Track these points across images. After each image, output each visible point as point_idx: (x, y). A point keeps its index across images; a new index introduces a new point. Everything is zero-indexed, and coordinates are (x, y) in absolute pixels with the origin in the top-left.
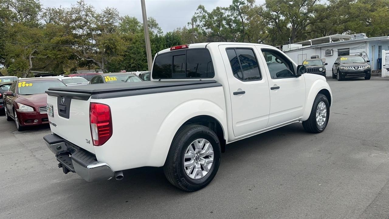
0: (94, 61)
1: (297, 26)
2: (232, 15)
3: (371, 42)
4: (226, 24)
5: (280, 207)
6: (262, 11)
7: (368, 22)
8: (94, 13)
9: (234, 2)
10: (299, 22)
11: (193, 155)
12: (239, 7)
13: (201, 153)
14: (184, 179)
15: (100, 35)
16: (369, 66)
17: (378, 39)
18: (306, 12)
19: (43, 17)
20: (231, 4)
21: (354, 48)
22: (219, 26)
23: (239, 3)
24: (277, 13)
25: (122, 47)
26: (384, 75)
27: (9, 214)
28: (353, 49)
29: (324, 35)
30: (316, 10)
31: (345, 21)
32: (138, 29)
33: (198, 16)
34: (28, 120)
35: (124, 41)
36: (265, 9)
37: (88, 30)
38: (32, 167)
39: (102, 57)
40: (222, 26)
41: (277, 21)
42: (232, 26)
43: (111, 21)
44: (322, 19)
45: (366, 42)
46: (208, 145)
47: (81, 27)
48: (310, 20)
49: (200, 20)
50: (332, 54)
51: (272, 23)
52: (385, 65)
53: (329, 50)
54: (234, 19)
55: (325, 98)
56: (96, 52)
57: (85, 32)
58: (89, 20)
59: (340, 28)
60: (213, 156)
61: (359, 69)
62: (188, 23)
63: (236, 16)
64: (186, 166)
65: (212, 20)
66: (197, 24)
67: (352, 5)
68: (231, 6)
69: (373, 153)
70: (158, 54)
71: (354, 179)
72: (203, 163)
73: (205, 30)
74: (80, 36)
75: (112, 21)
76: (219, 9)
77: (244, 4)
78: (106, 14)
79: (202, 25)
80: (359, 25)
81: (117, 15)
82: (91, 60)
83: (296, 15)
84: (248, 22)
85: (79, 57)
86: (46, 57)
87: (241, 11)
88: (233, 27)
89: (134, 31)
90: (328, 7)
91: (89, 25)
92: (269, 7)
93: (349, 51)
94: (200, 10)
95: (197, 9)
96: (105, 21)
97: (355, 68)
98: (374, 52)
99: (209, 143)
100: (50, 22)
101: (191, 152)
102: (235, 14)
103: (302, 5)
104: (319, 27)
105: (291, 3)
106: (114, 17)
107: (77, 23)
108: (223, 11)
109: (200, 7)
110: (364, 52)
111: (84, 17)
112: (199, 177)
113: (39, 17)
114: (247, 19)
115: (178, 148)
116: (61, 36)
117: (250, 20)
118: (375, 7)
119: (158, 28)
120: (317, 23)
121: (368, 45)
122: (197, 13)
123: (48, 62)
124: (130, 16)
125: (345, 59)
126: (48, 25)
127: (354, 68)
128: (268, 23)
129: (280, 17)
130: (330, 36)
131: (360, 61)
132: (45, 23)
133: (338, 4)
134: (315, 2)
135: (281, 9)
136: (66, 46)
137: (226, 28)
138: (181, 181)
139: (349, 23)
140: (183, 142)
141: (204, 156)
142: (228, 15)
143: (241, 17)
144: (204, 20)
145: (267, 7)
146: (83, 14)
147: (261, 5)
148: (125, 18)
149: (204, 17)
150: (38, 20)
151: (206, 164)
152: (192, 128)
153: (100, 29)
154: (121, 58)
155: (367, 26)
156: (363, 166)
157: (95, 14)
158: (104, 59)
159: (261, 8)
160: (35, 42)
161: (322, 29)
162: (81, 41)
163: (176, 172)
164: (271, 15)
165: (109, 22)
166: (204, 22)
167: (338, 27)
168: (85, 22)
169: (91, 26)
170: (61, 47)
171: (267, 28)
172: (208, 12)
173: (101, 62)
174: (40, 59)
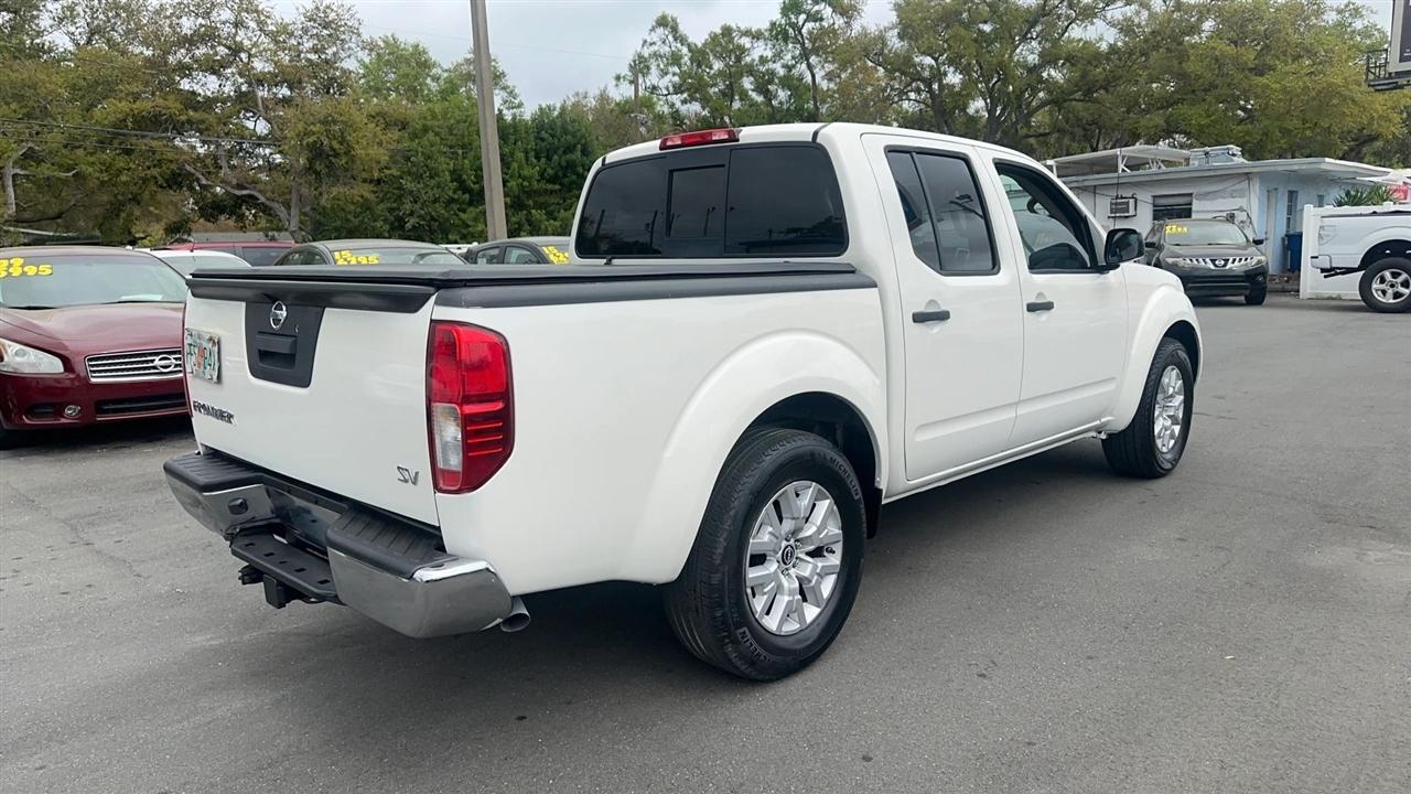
0: (262, 199)
1: (1003, 110)
2: (778, 56)
3: (1264, 177)
4: (753, 90)
5: (1113, 736)
6: (886, 51)
7: (1244, 109)
8: (268, 17)
9: (785, 11)
10: (1013, 97)
11: (775, 541)
12: (804, 31)
13: (801, 535)
14: (747, 632)
15: (286, 101)
16: (1263, 258)
17: (1289, 168)
18: (1036, 62)
19: (61, 20)
20: (777, 16)
21: (1209, 193)
22: (728, 94)
23: (803, 17)
24: (936, 60)
25: (375, 151)
26: (1309, 291)
27: (41, 768)
28: (1204, 196)
29: (1092, 147)
30: (1071, 60)
31: (1167, 102)
32: (429, 90)
33: (656, 55)
34: (37, 406)
35: (378, 128)
36: (895, 43)
37: (241, 80)
38: (90, 586)
39: (293, 184)
40: (740, 95)
41: (935, 86)
42: (775, 97)
43: (330, 51)
44: (1089, 92)
45: (1248, 176)
46: (825, 505)
47: (214, 68)
48: (1050, 92)
49: (662, 70)
50: (1131, 212)
51: (919, 94)
52: (1317, 257)
53: (1122, 198)
54: (782, 72)
55: (1183, 355)
56: (271, 167)
57: (228, 89)
58: (247, 43)
59: (1151, 124)
60: (838, 548)
61: (1227, 267)
62: (618, 78)
63: (790, 63)
64: (752, 584)
65: (703, 71)
66: (648, 84)
67: (1193, 46)
68: (773, 24)
69: (1370, 550)
70: (607, 162)
71: (1343, 639)
72: (806, 574)
73: (678, 104)
74: (209, 103)
75: (334, 54)
76: (731, 34)
77: (822, 19)
78: (312, 23)
79: (667, 88)
80: (1213, 118)
81: (352, 32)
82: (251, 197)
83: (1003, 70)
84: (832, 86)
85: (204, 182)
86: (70, 174)
87: (808, 44)
88: (781, 103)
89: (413, 92)
90: (1113, 49)
91: (245, 60)
92: (911, 38)
93: (1191, 204)
94: (660, 31)
95: (653, 29)
96: (307, 52)
97: (1217, 262)
98: (1272, 212)
99: (828, 498)
100: (89, 42)
101: (770, 529)
102: (789, 57)
103: (1024, 39)
104: (1079, 119)
105: (987, 28)
106: (343, 37)
107: (201, 51)
108: (746, 42)
109: (662, 22)
110: (1241, 209)
111: (227, 29)
112: (792, 627)
113: (45, 21)
114: (830, 77)
115: (732, 513)
116: (136, 97)
117: (838, 80)
118: (1268, 60)
119: (504, 88)
120: (1074, 103)
121: (1256, 187)
122: (651, 44)
123: (74, 195)
124: (401, 38)
125: (1180, 229)
126: (81, 54)
127: (1213, 261)
128: (903, 94)
129: (945, 74)
130: (1117, 151)
131: (1231, 239)
132: (71, 47)
133: (1146, 41)
134: (1066, 31)
135: (950, 47)
136: (153, 139)
137: (753, 104)
138: (735, 642)
139: (1184, 109)
140: (747, 492)
141: (812, 548)
142: (761, 57)
143: (810, 67)
144: (676, 70)
145: (901, 37)
146: (223, 18)
147: (882, 28)
148: (382, 44)
149: (675, 59)
150: (39, 34)
151: (816, 577)
152: (778, 441)
153: (286, 81)
154: (366, 191)
155: (1242, 121)
156: (1355, 595)
157: (269, 21)
158: (298, 191)
159: (881, 39)
160: (29, 116)
161: (1087, 126)
162: (211, 119)
163: (720, 605)
164: (914, 66)
165: (323, 57)
166: (676, 79)
167: (1143, 122)
168: (229, 48)
169: (253, 68)
170: (134, 140)
171: (899, 113)
172: (690, 40)
173: (288, 207)
174: (49, 184)
